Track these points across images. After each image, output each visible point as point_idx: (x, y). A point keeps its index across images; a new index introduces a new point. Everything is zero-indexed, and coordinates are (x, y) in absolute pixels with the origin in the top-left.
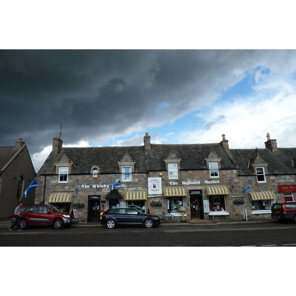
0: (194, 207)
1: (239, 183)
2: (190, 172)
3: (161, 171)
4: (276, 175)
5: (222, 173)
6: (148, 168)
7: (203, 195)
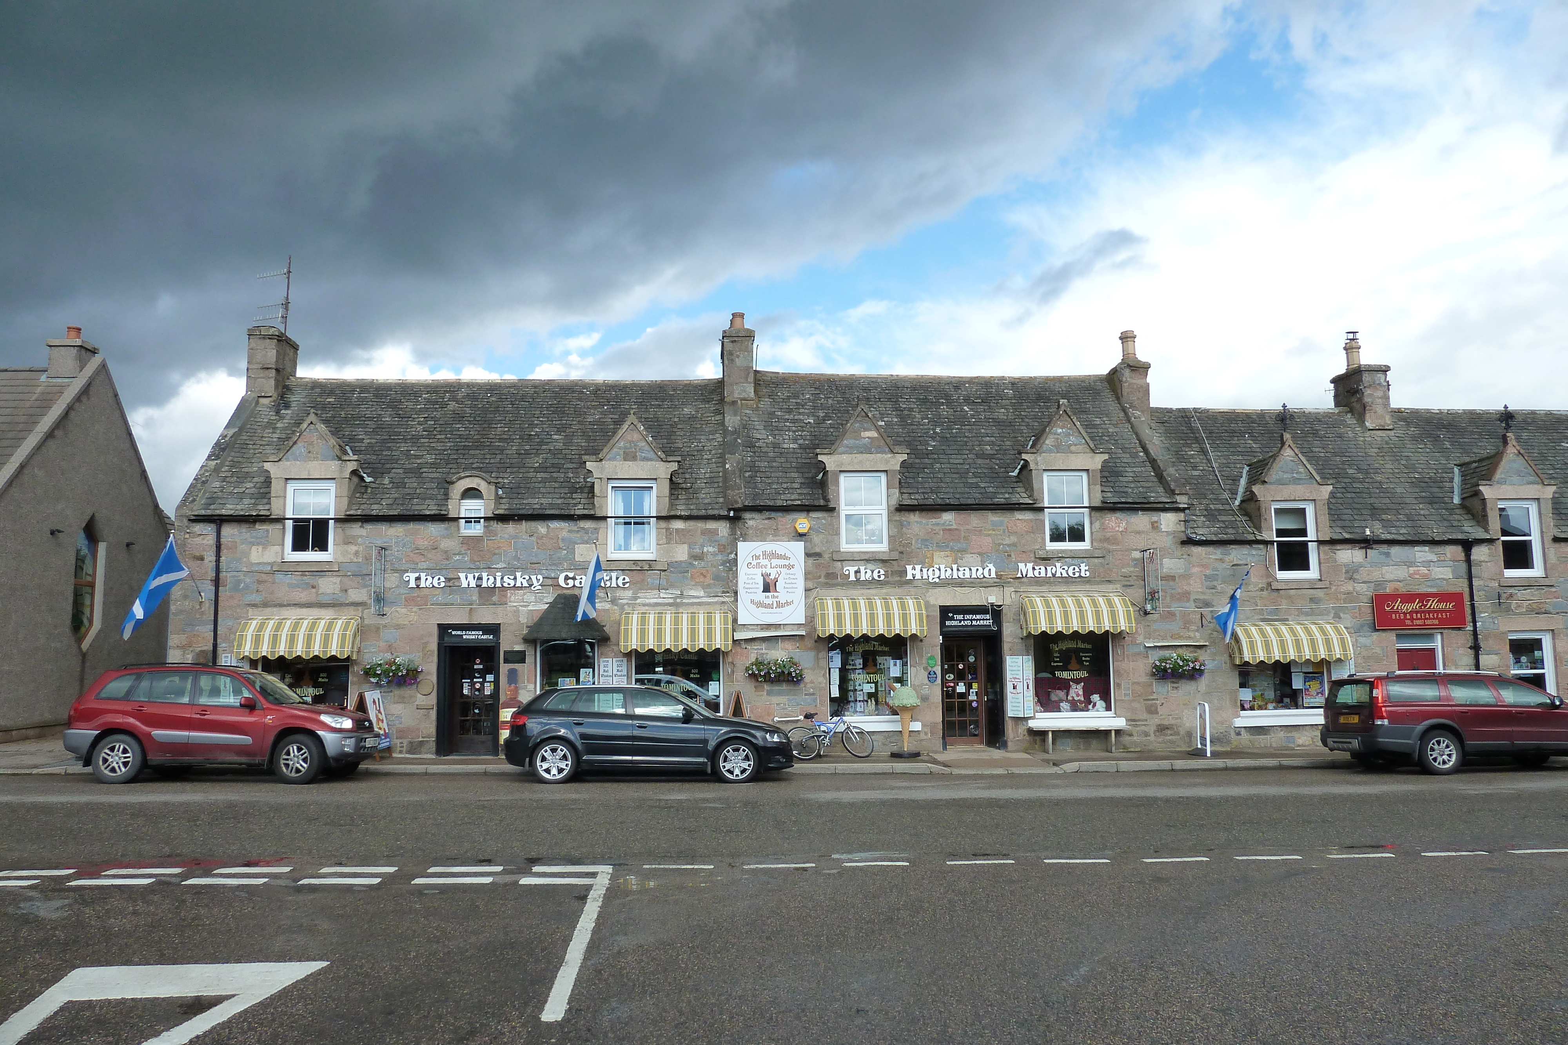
0: (961, 688)
1: (1186, 576)
2: (948, 517)
3: (807, 509)
4: (1366, 543)
5: (1103, 528)
6: (741, 496)
7: (1010, 633)
